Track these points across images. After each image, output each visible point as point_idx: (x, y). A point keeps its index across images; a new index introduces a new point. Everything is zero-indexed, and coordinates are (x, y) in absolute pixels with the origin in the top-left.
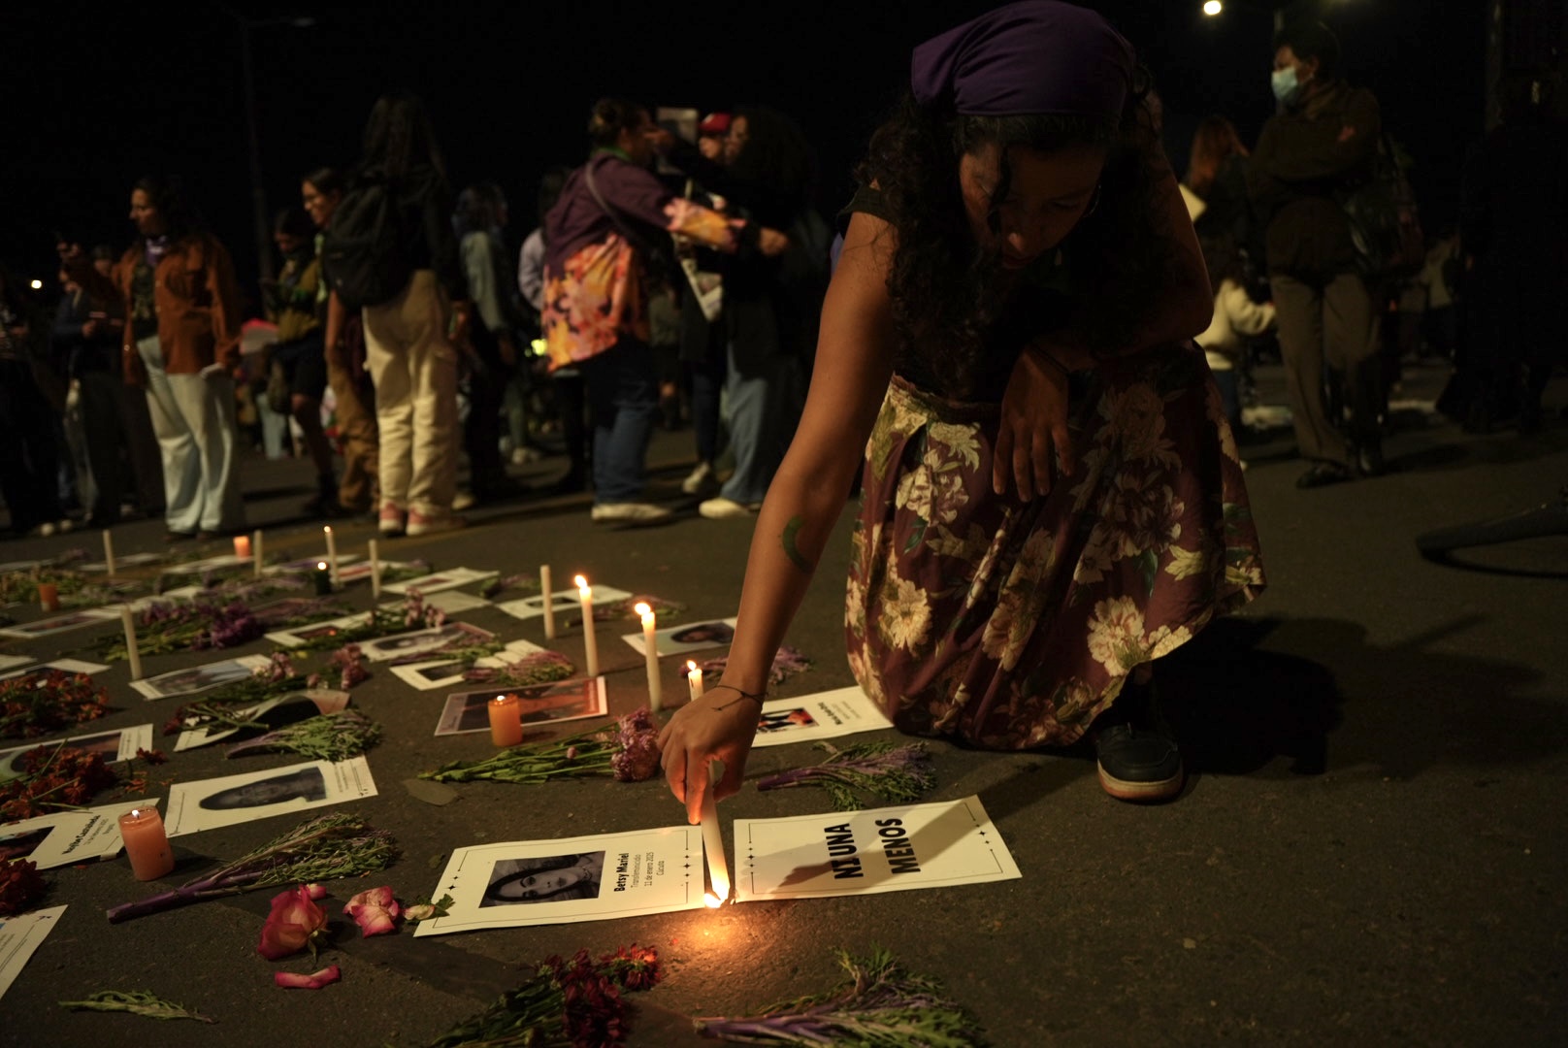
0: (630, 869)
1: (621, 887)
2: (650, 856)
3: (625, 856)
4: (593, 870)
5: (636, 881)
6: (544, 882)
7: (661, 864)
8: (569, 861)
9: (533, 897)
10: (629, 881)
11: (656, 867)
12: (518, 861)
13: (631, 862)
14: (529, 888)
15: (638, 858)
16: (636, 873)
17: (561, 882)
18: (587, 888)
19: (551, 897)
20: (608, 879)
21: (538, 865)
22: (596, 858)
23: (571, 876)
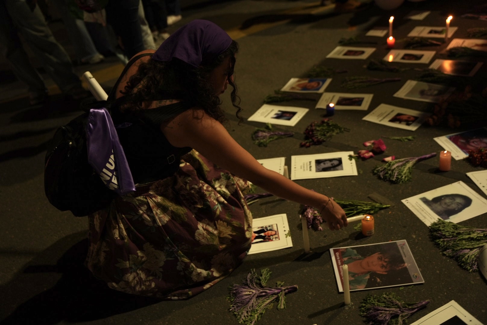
0: (309, 167)
1: (310, 162)
2: (304, 170)
3: (310, 170)
4: (317, 166)
5: (307, 164)
6: (328, 164)
7: (301, 168)
8: (325, 170)
9: (330, 160)
10: (308, 164)
11: (303, 167)
12: (337, 170)
13: (309, 169)
14: (332, 163)
15: (307, 170)
16: (307, 166)
17: (324, 164)
18: (318, 162)
19: (326, 160)
20: (313, 164)
21: (332, 169)
22: (318, 170)
23: (322, 166)
